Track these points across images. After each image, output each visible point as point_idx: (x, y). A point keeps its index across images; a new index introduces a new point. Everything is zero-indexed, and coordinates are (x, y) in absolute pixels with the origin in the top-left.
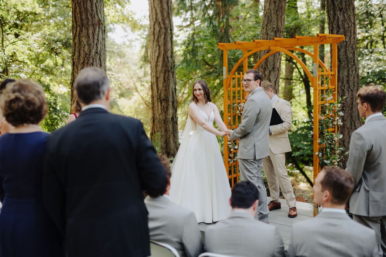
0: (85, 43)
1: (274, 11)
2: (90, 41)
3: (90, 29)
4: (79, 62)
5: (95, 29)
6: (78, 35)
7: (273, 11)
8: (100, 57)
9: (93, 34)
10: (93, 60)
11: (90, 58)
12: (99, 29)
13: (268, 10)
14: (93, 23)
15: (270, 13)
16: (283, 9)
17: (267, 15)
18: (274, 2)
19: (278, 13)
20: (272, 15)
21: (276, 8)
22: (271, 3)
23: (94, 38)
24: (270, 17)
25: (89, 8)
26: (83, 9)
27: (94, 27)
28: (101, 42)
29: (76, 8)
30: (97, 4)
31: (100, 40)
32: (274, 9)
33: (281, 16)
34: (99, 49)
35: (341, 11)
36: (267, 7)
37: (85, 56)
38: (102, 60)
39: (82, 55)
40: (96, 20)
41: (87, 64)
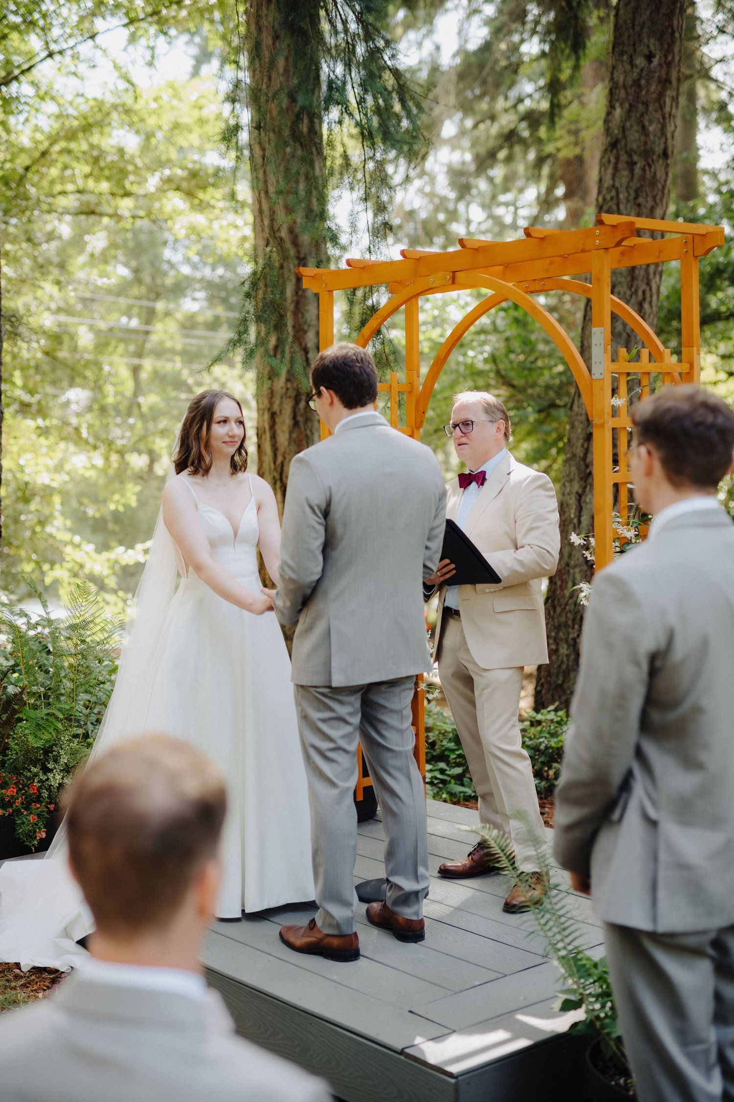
7: (626, 194)
13: (609, 190)
15: (615, 201)
16: (660, 186)
18: (627, 162)
19: (641, 200)
21: (635, 184)
22: (620, 166)
32: (628, 187)
36: (608, 182)
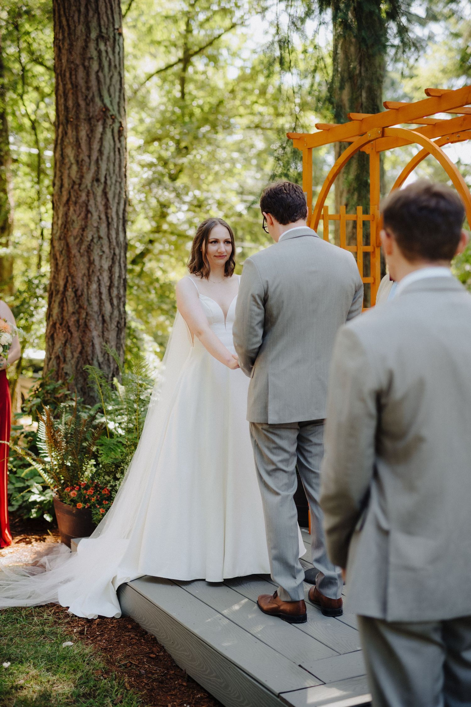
0: (72, 159)
2: (81, 156)
3: (82, 128)
5: (94, 128)
6: (61, 143)
8: (105, 189)
9: (90, 138)
10: (88, 196)
11: (80, 191)
12: (104, 128)
14: (89, 115)
23: (90, 149)
25: (82, 82)
26: (70, 86)
27: (90, 124)
28: (108, 158)
30: (100, 74)
31: (106, 152)
34: (103, 172)
37: (72, 187)
38: (110, 195)
39: (66, 185)
40: (97, 109)
41: (76, 203)
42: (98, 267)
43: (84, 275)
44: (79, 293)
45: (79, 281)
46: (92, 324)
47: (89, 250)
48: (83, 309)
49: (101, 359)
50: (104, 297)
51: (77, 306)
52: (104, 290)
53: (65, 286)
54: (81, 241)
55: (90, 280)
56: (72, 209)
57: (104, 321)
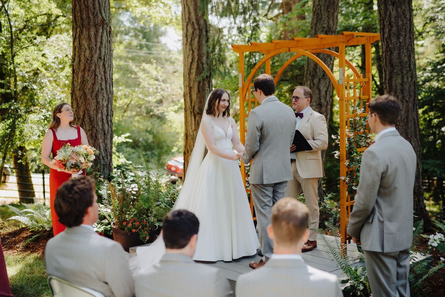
0: (86, 46)
1: (325, 8)
2: (91, 45)
3: (92, 30)
4: (79, 68)
5: (98, 30)
6: (78, 38)
8: (104, 63)
9: (96, 36)
10: (95, 67)
11: (91, 64)
12: (103, 30)
13: (317, 6)
14: (95, 23)
15: (320, 10)
16: (336, 5)
17: (316, 12)
19: (329, 10)
20: (322, 12)
21: (327, 4)
23: (96, 41)
24: (320, 15)
25: (91, 5)
26: (84, 7)
27: (96, 28)
28: (105, 45)
29: (76, 5)
31: (104, 43)
32: (324, 5)
33: (333, 13)
34: (103, 54)
35: (393, 5)
37: (87, 62)
38: (106, 66)
39: (83, 61)
40: (99, 20)
41: (89, 71)
42: (101, 105)
43: (95, 109)
44: (92, 119)
45: (92, 113)
46: (99, 136)
47: (97, 96)
48: (94, 128)
49: (104, 155)
50: (104, 121)
51: (91, 126)
52: (104, 117)
53: (84, 115)
54: (93, 91)
55: (97, 112)
56: (86, 74)
57: (105, 134)
